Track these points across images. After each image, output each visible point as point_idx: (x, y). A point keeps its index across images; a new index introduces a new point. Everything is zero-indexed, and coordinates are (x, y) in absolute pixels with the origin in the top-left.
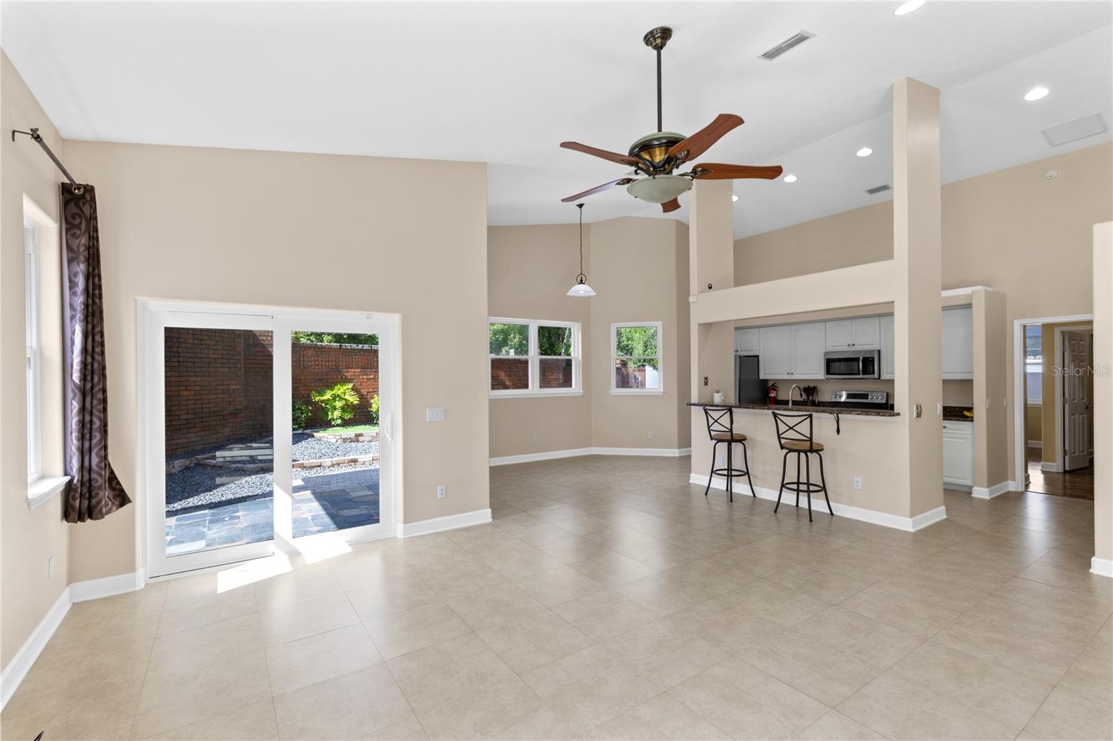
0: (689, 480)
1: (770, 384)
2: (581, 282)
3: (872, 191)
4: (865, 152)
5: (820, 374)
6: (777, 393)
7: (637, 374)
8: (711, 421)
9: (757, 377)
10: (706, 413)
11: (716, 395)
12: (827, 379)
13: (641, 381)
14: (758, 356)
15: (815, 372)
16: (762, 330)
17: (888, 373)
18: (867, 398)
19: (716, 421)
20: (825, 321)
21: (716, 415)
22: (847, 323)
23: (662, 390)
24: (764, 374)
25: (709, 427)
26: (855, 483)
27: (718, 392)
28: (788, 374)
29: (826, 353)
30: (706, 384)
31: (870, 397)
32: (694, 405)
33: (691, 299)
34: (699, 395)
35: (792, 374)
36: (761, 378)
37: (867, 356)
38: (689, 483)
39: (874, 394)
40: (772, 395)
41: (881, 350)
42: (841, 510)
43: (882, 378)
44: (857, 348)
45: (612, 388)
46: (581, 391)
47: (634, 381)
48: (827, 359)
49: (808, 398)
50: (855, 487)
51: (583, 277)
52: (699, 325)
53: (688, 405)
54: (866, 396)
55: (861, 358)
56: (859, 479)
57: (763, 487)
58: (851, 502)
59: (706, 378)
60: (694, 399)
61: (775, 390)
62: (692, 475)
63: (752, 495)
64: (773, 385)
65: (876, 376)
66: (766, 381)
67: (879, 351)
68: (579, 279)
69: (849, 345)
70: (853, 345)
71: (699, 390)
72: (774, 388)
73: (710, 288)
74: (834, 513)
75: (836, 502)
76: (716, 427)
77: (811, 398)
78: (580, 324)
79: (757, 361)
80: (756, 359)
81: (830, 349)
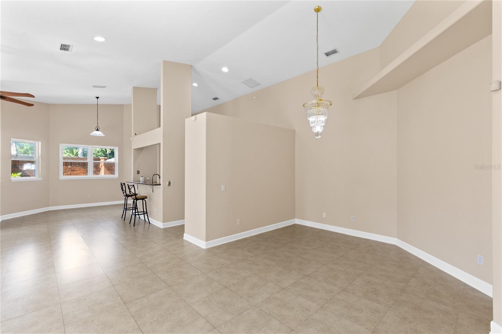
2: (97, 130)
3: (214, 99)
11: (141, 178)
30: (138, 173)
33: (131, 139)
34: (134, 178)
50: (155, 212)
52: (134, 149)
56: (156, 209)
68: (97, 128)
73: (136, 135)
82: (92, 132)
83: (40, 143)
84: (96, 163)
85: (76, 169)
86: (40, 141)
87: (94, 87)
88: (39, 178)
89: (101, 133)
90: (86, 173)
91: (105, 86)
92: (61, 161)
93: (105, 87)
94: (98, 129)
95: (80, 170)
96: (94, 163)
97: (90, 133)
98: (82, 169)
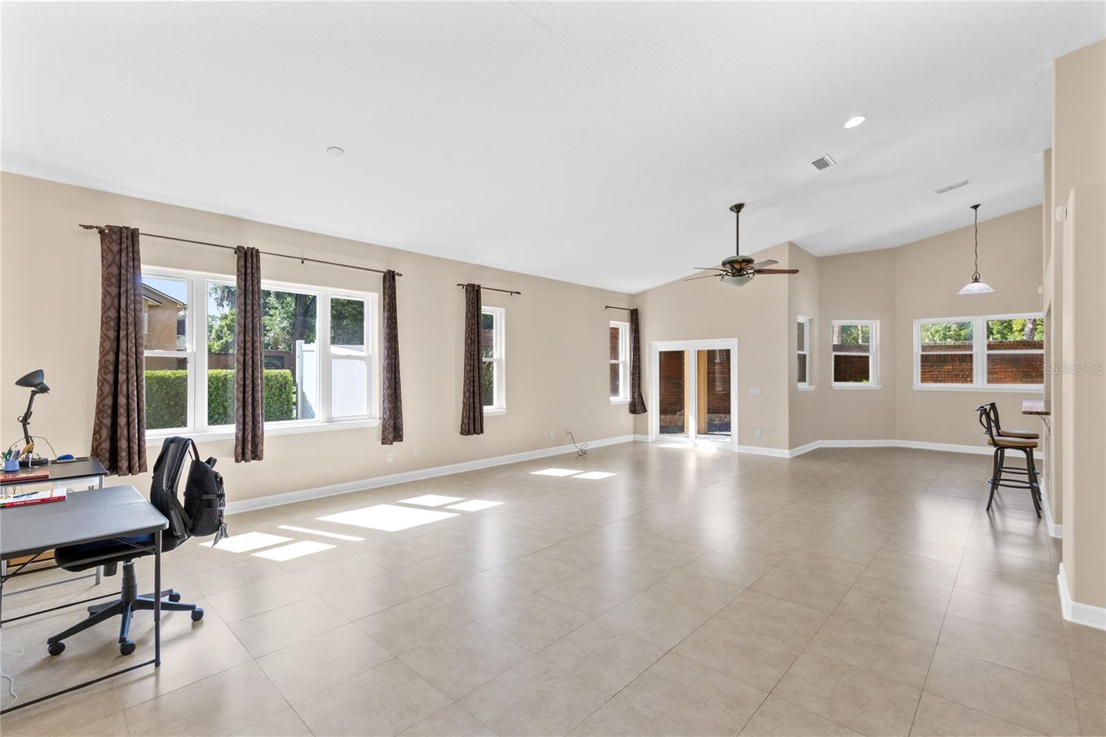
2: (976, 280)
68: (974, 277)
82: (965, 286)
83: (878, 321)
84: (993, 355)
85: (997, 370)
86: (878, 319)
87: (941, 191)
89: (986, 285)
90: (967, 376)
91: (963, 180)
92: (918, 353)
93: (966, 183)
94: (978, 277)
95: (1006, 372)
96: (989, 356)
97: (959, 291)
98: (1010, 370)
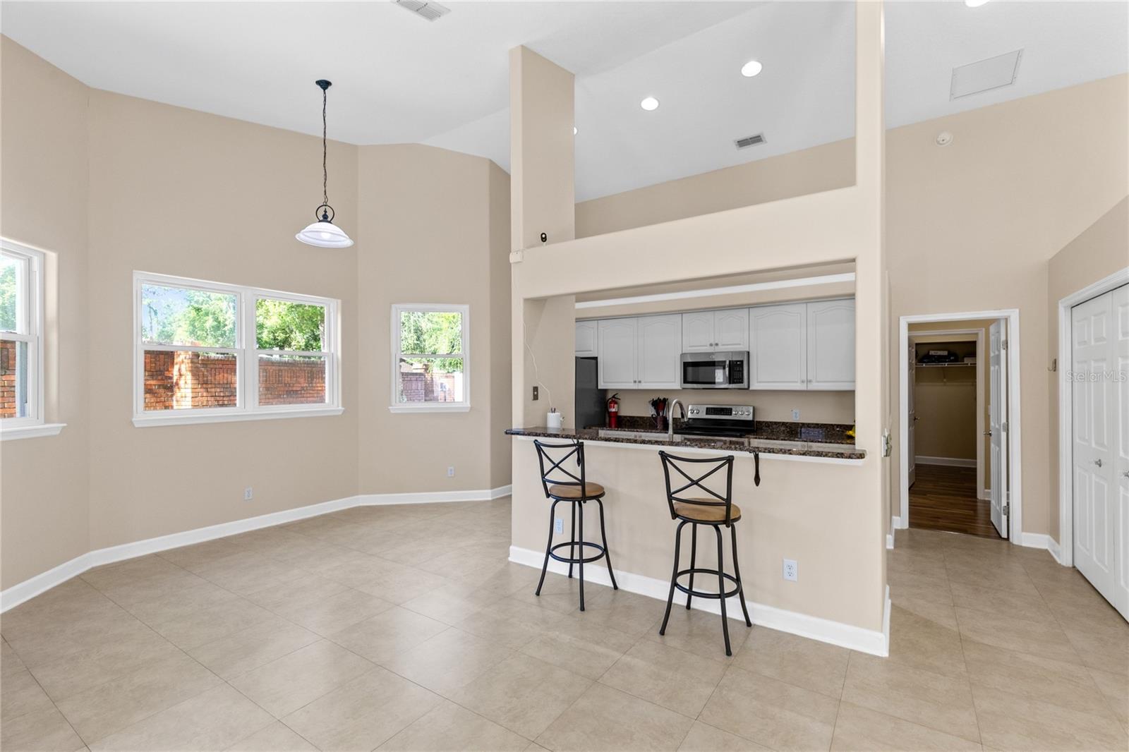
0: (508, 556)
1: (610, 396)
2: (325, 218)
3: (742, 143)
4: (752, 69)
5: (675, 382)
6: (618, 407)
7: (444, 381)
8: (548, 465)
9: (595, 387)
10: (539, 450)
11: (550, 415)
12: (683, 389)
13: (449, 390)
14: (596, 359)
15: (669, 379)
16: (602, 323)
17: (758, 382)
18: (731, 415)
19: (557, 466)
20: (681, 313)
21: (556, 455)
22: (709, 315)
23: (468, 404)
24: (604, 382)
25: (543, 475)
26: (787, 570)
27: (554, 411)
28: (635, 382)
29: (683, 355)
30: (536, 397)
31: (734, 413)
32: (518, 434)
33: (513, 258)
34: (526, 415)
35: (640, 382)
36: (599, 388)
37: (735, 359)
38: (509, 563)
39: (740, 408)
40: (613, 410)
41: (750, 352)
42: (763, 615)
43: (751, 389)
44: (721, 348)
45: (393, 403)
46: (340, 408)
47: (440, 389)
48: (684, 363)
49: (658, 414)
50: (786, 576)
51: (328, 209)
52: (526, 300)
53: (506, 433)
54: (729, 411)
55: (728, 363)
56: (794, 563)
57: (630, 571)
58: (780, 601)
59: (536, 389)
60: (517, 424)
61: (616, 403)
62: (511, 547)
63: (611, 585)
64: (614, 397)
65: (745, 385)
66: (605, 391)
67: (749, 352)
68: (321, 213)
69: (711, 345)
70: (717, 344)
71: (526, 407)
72: (615, 400)
73: (544, 239)
74: (752, 620)
75: (754, 600)
76: (556, 475)
77: (661, 414)
78: (339, 301)
79: (595, 366)
80: (594, 361)
81: (688, 350)
82: (306, 227)
88: (47, 421)
94: (330, 214)
